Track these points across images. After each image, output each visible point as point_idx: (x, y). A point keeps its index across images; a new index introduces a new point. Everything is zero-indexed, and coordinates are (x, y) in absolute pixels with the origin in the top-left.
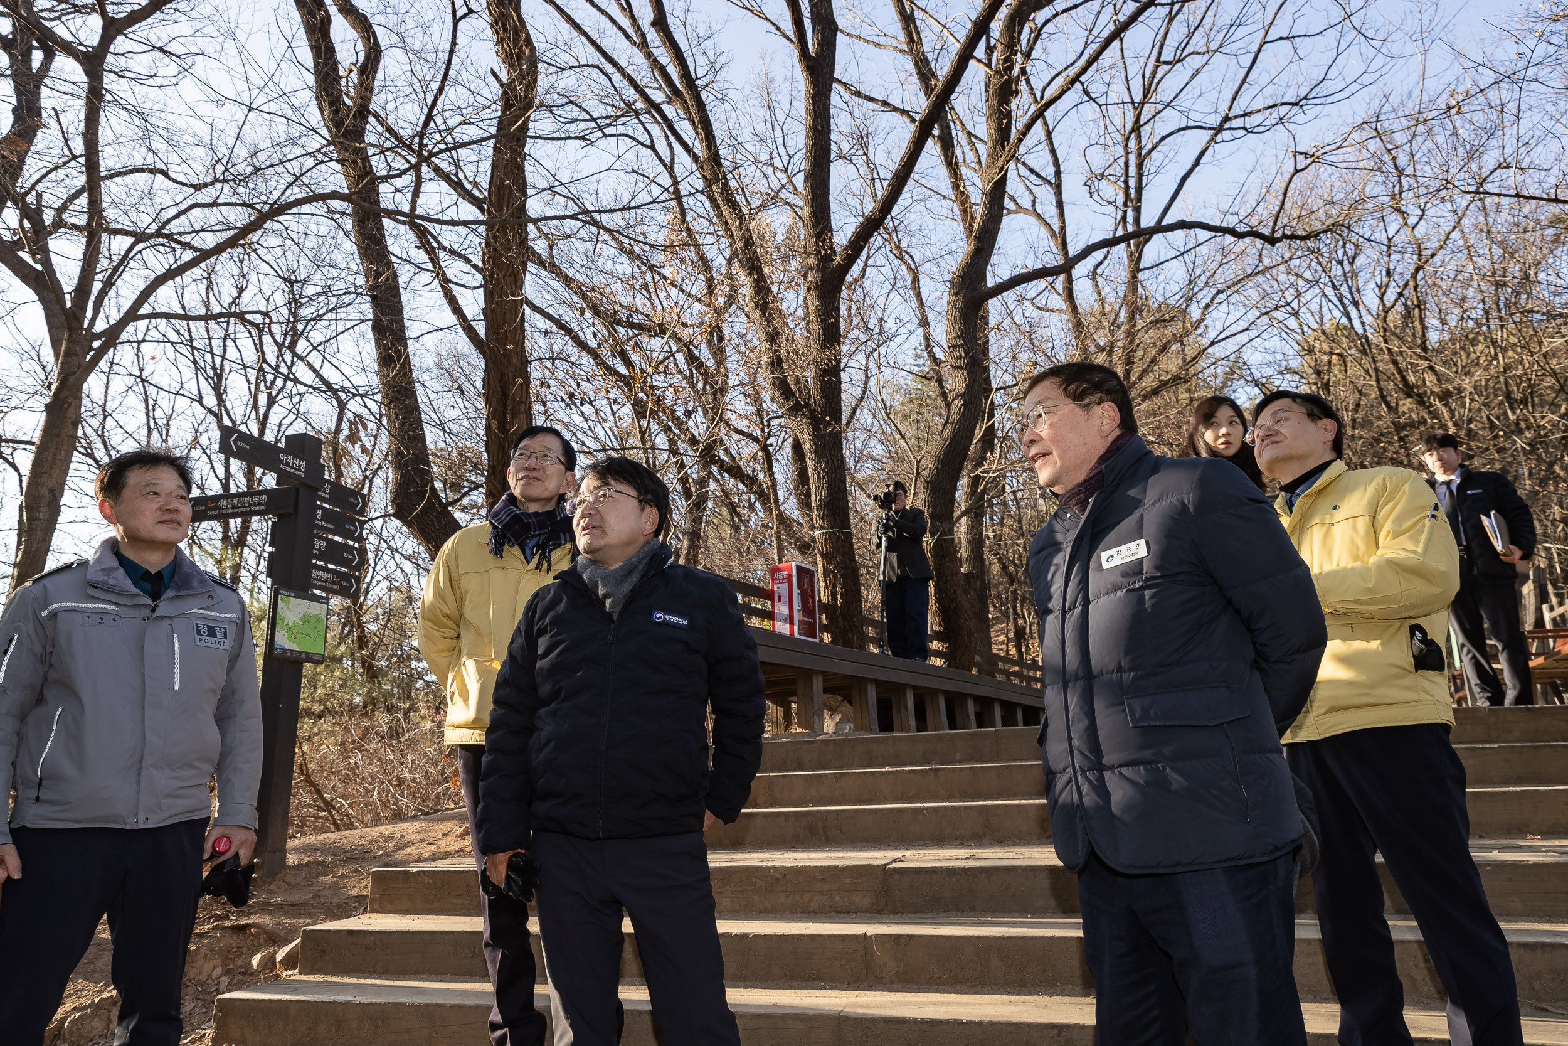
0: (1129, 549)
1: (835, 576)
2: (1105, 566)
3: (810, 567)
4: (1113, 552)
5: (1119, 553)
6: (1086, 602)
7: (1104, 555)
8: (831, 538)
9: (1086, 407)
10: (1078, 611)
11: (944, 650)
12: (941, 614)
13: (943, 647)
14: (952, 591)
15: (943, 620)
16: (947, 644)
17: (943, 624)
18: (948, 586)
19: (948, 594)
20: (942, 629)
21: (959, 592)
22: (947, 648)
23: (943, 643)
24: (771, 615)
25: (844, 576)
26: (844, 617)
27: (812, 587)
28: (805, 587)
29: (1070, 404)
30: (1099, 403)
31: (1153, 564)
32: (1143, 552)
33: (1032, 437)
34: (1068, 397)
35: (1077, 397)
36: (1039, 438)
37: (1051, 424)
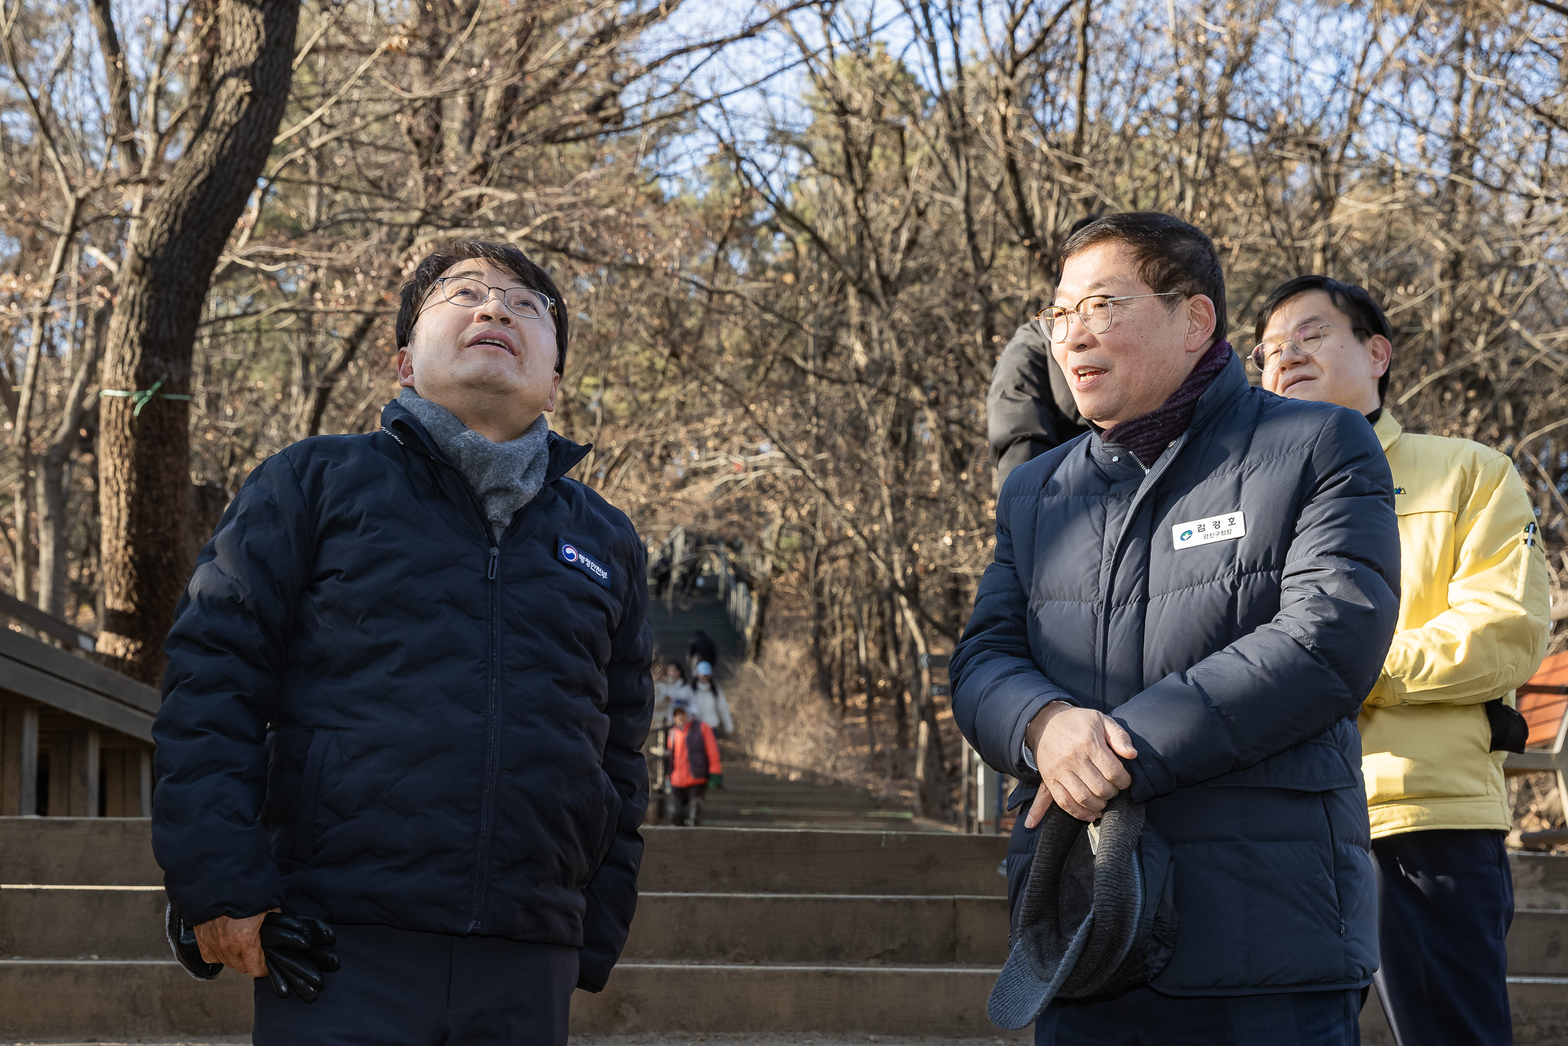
0: (1217, 525)
2: (1178, 545)
4: (1192, 525)
5: (1201, 529)
6: (1144, 599)
7: (1178, 530)
9: (1171, 301)
10: (1131, 608)
11: (129, 657)
12: (134, 573)
13: (128, 650)
14: (170, 522)
15: (137, 587)
16: (139, 645)
17: (135, 597)
18: (162, 510)
19: (161, 530)
20: (131, 607)
21: (184, 527)
22: (137, 652)
23: (128, 641)
29: (1146, 297)
30: (1189, 295)
31: (1253, 549)
32: (1238, 530)
33: (1082, 340)
34: (1147, 283)
35: (1162, 285)
36: (1092, 343)
37: (1118, 324)
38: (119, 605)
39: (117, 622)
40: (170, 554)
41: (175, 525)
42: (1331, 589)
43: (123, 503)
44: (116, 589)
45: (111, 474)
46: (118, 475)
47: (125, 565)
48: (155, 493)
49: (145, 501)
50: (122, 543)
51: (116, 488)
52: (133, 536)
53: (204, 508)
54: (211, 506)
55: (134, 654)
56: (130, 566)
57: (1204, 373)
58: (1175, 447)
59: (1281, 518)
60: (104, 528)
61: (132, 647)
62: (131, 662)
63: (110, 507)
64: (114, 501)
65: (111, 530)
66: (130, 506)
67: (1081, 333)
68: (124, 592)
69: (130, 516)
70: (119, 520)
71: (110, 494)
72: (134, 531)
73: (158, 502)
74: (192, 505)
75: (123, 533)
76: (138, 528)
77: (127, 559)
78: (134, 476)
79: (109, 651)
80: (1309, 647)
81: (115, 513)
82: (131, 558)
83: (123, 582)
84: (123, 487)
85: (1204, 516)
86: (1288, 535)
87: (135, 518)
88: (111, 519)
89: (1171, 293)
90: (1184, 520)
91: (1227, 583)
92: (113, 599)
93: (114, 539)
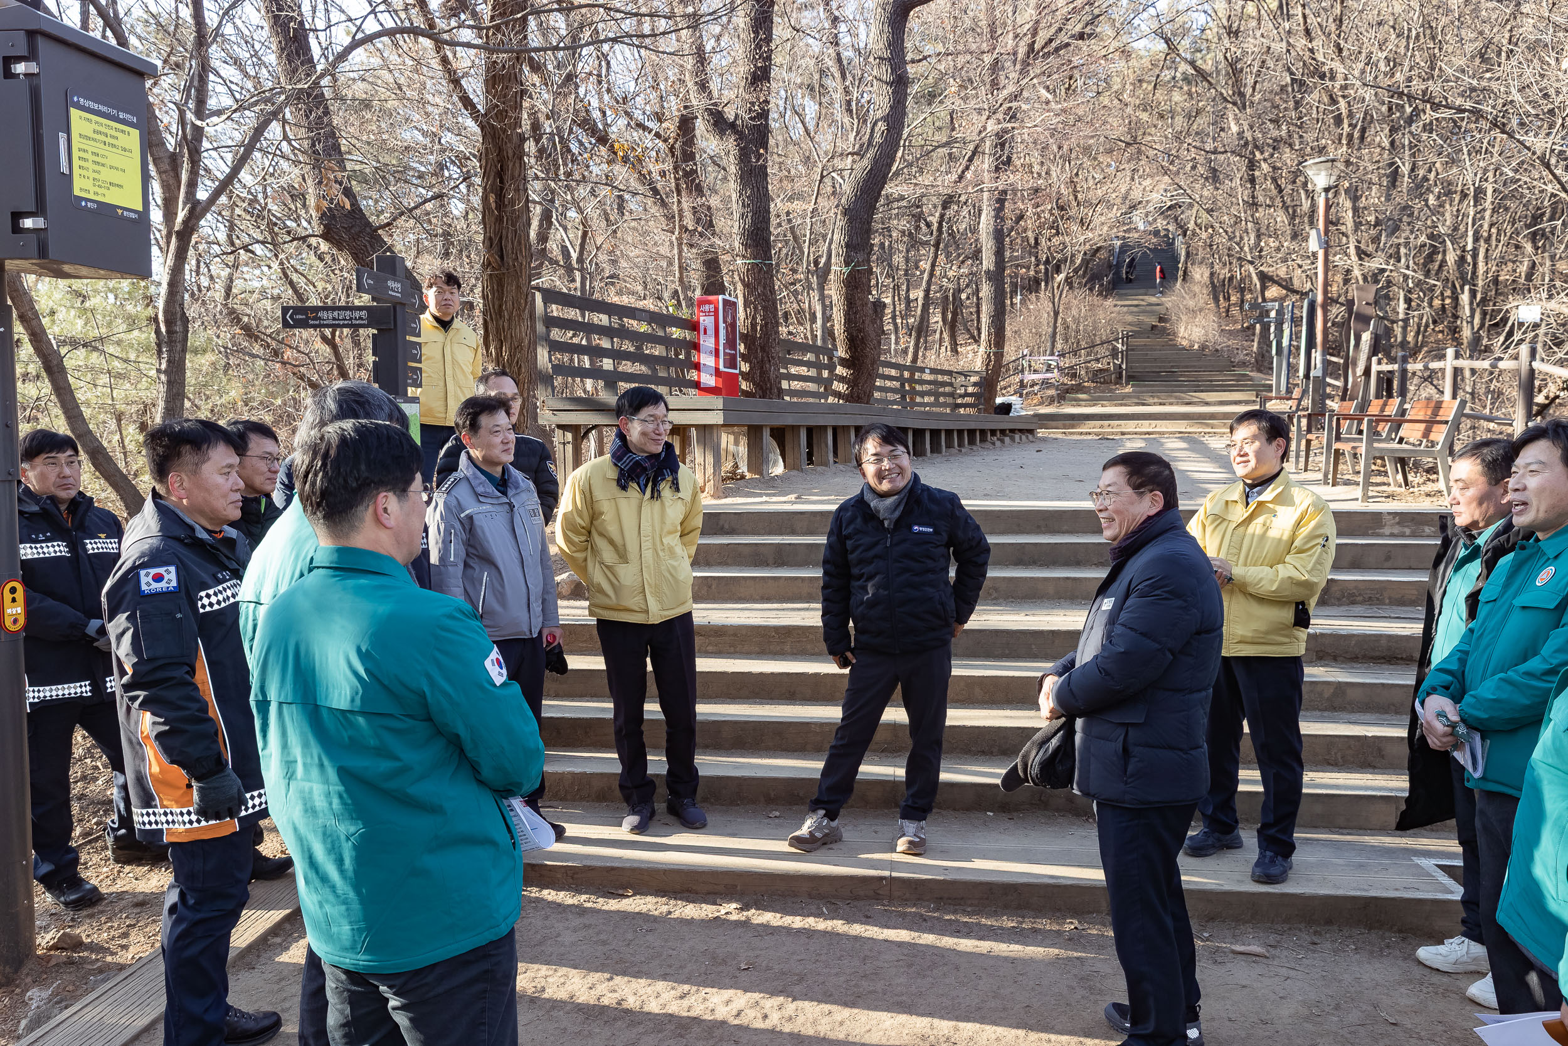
1: (756, 308)
3: (732, 299)
8: (753, 269)
9: (1141, 494)
11: (848, 376)
12: (848, 343)
13: (848, 374)
15: (850, 348)
16: (852, 372)
17: (849, 353)
18: (857, 316)
19: (857, 325)
20: (848, 357)
21: (867, 322)
22: (851, 375)
23: (847, 370)
24: (696, 346)
25: (764, 308)
26: (763, 349)
27: (734, 318)
28: (729, 320)
29: (1129, 492)
30: (1151, 491)
34: (1130, 486)
35: (1137, 487)
37: (1115, 502)
38: (843, 356)
39: (844, 362)
41: (863, 322)
43: (842, 315)
44: (842, 350)
45: (837, 303)
47: (844, 340)
51: (839, 308)
53: (876, 311)
56: (846, 340)
62: (849, 378)
63: (837, 316)
64: (838, 313)
66: (845, 315)
68: (845, 351)
69: (845, 319)
70: (841, 321)
71: (837, 311)
72: (846, 327)
73: (856, 313)
74: (871, 312)
75: (843, 328)
76: (848, 324)
78: (846, 302)
79: (840, 375)
82: (846, 338)
83: (844, 347)
84: (842, 307)
87: (847, 320)
89: (1142, 490)
92: (841, 352)
93: (839, 328)
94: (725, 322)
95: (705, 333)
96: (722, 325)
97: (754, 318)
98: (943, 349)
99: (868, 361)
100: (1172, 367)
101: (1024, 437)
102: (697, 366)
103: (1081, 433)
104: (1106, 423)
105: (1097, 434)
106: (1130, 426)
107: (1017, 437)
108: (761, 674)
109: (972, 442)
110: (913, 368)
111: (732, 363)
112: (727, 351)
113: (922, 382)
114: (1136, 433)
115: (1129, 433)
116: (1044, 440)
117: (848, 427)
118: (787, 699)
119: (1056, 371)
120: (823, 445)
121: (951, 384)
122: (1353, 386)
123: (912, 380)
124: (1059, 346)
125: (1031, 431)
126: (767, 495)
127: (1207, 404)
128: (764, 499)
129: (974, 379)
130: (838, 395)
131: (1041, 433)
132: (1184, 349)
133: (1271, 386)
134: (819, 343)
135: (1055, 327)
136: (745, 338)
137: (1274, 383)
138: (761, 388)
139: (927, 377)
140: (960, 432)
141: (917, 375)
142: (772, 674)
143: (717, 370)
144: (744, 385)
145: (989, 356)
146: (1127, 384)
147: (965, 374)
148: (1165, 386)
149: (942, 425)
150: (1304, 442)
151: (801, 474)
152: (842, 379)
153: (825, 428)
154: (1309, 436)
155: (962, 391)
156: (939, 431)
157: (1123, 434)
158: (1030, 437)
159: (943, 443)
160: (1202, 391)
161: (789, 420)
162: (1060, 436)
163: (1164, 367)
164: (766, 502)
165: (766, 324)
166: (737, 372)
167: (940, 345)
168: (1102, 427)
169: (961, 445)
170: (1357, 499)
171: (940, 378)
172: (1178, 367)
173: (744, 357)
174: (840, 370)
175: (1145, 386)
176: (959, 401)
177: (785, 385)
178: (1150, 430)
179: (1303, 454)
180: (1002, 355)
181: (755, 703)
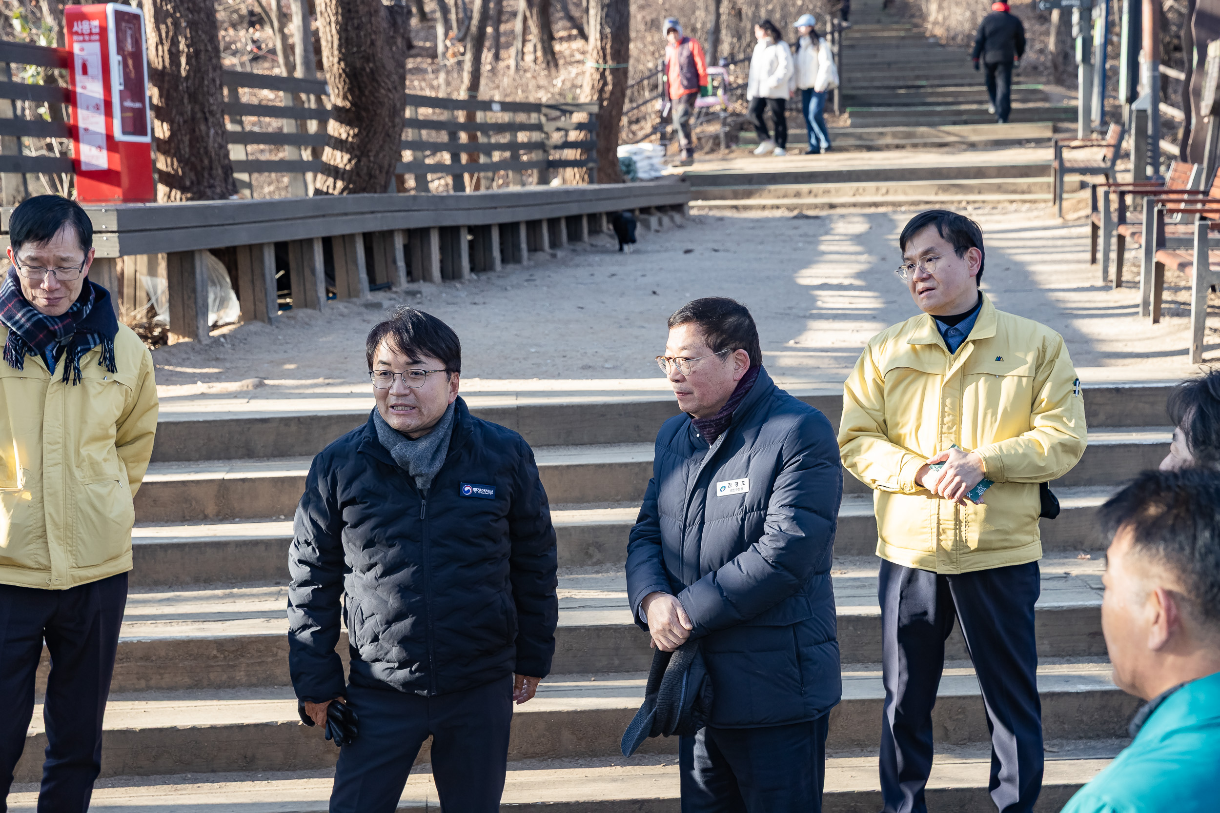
0: (737, 484)
1: (176, 24)
2: (719, 494)
3: (132, 9)
4: (725, 483)
5: (730, 486)
6: (702, 523)
7: (719, 485)
9: (724, 356)
10: (695, 528)
11: (350, 139)
12: (347, 80)
13: (349, 134)
14: (369, 42)
15: (350, 90)
16: (356, 131)
17: (350, 98)
18: (362, 33)
19: (363, 49)
20: (348, 105)
21: (379, 43)
22: (355, 136)
23: (348, 128)
24: (70, 97)
25: (192, 25)
26: (193, 97)
27: (137, 42)
28: (129, 47)
29: (711, 355)
30: (734, 350)
31: (752, 500)
32: (746, 489)
33: (677, 377)
34: (710, 347)
35: (717, 348)
36: (683, 380)
37: (694, 372)
38: (340, 103)
39: (340, 114)
40: (371, 65)
41: (373, 43)
42: (784, 526)
43: (334, 31)
44: (336, 91)
45: (323, 9)
46: (329, 9)
47: (340, 75)
48: (356, 22)
49: (349, 28)
50: (336, 60)
51: (328, 20)
52: (343, 54)
53: (394, 24)
54: (399, 20)
55: (353, 138)
56: (344, 76)
57: (738, 395)
58: (721, 438)
59: (766, 484)
60: (323, 48)
61: (351, 132)
62: (352, 143)
63: (325, 32)
64: (328, 29)
65: (327, 49)
66: (339, 32)
67: (678, 373)
68: (341, 93)
69: (340, 39)
70: (332, 43)
71: (325, 24)
72: (343, 50)
73: (358, 28)
74: (385, 25)
75: (336, 53)
76: (346, 48)
77: (341, 71)
78: (340, 10)
79: (336, 135)
80: (770, 562)
81: (329, 38)
82: (344, 70)
83: (340, 87)
84: (333, 19)
85: (731, 479)
86: (769, 492)
87: (343, 41)
88: (327, 41)
89: (724, 351)
90: (723, 480)
91: (739, 518)
92: (335, 98)
93: (330, 57)
94: (120, 50)
95: (85, 71)
96: (115, 59)
97: (174, 43)
98: (529, 47)
99: (384, 112)
100: (918, 78)
101: (666, 220)
102: (73, 132)
103: (764, 207)
104: (804, 187)
105: (790, 208)
106: (843, 193)
107: (654, 221)
108: (194, 729)
109: (575, 236)
110: (473, 104)
111: (136, 124)
112: (129, 104)
113: (486, 128)
114: (854, 205)
115: (843, 205)
116: (700, 221)
117: (352, 236)
118: (242, 769)
119: (720, 92)
120: (307, 272)
121: (539, 127)
122: (1197, 132)
123: (471, 126)
124: (725, 48)
125: (679, 208)
126: (207, 378)
127: (973, 146)
128: (200, 387)
129: (579, 117)
130: (333, 172)
131: (696, 207)
132: (937, 44)
133: (1075, 110)
134: (299, 73)
135: (718, 16)
136: (158, 77)
137: (1079, 103)
138: (193, 168)
139: (498, 116)
140: (553, 223)
141: (480, 116)
142: (213, 728)
143: (110, 137)
144: (162, 163)
145: (603, 75)
146: (842, 111)
147: (563, 109)
148: (906, 114)
149: (522, 215)
150: (1114, 241)
151: (268, 328)
152: (339, 144)
153: (308, 242)
154: (1123, 230)
155: (557, 137)
156: (515, 226)
157: (832, 206)
158: (677, 217)
159: (524, 246)
160: (966, 123)
161: (241, 237)
162: (728, 213)
163: (904, 78)
164: (203, 396)
165: (197, 53)
166: (147, 139)
167: (524, 41)
168: (798, 195)
169: (555, 244)
170: (1185, 352)
171: (521, 118)
172: (927, 78)
173: (161, 114)
174: (335, 128)
175: (873, 115)
176: (555, 155)
177: (237, 152)
178: (878, 199)
179: (1113, 255)
180: (625, 72)
181: (185, 781)
